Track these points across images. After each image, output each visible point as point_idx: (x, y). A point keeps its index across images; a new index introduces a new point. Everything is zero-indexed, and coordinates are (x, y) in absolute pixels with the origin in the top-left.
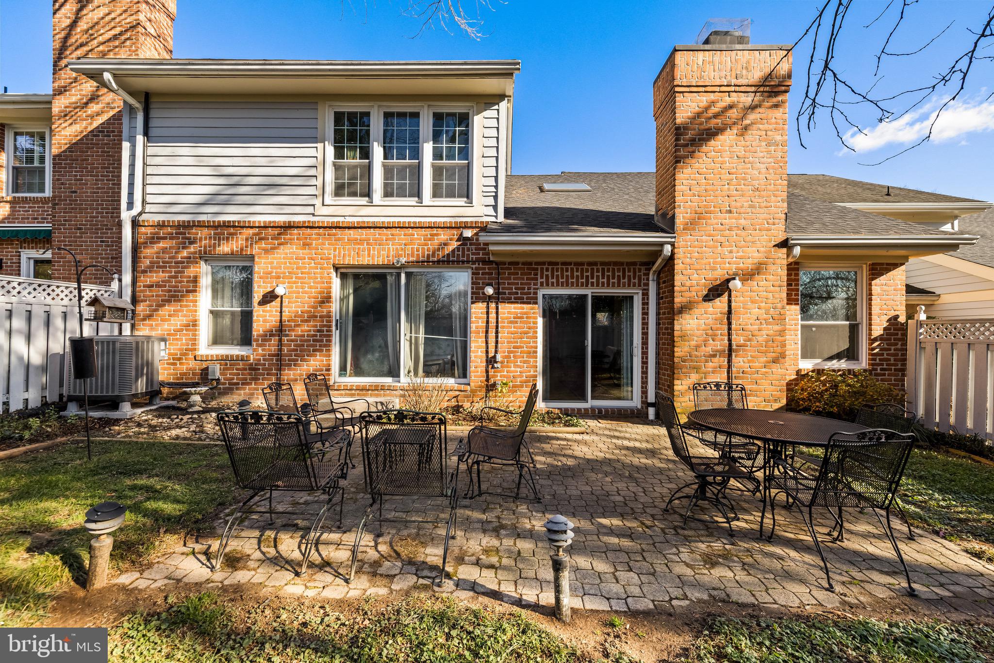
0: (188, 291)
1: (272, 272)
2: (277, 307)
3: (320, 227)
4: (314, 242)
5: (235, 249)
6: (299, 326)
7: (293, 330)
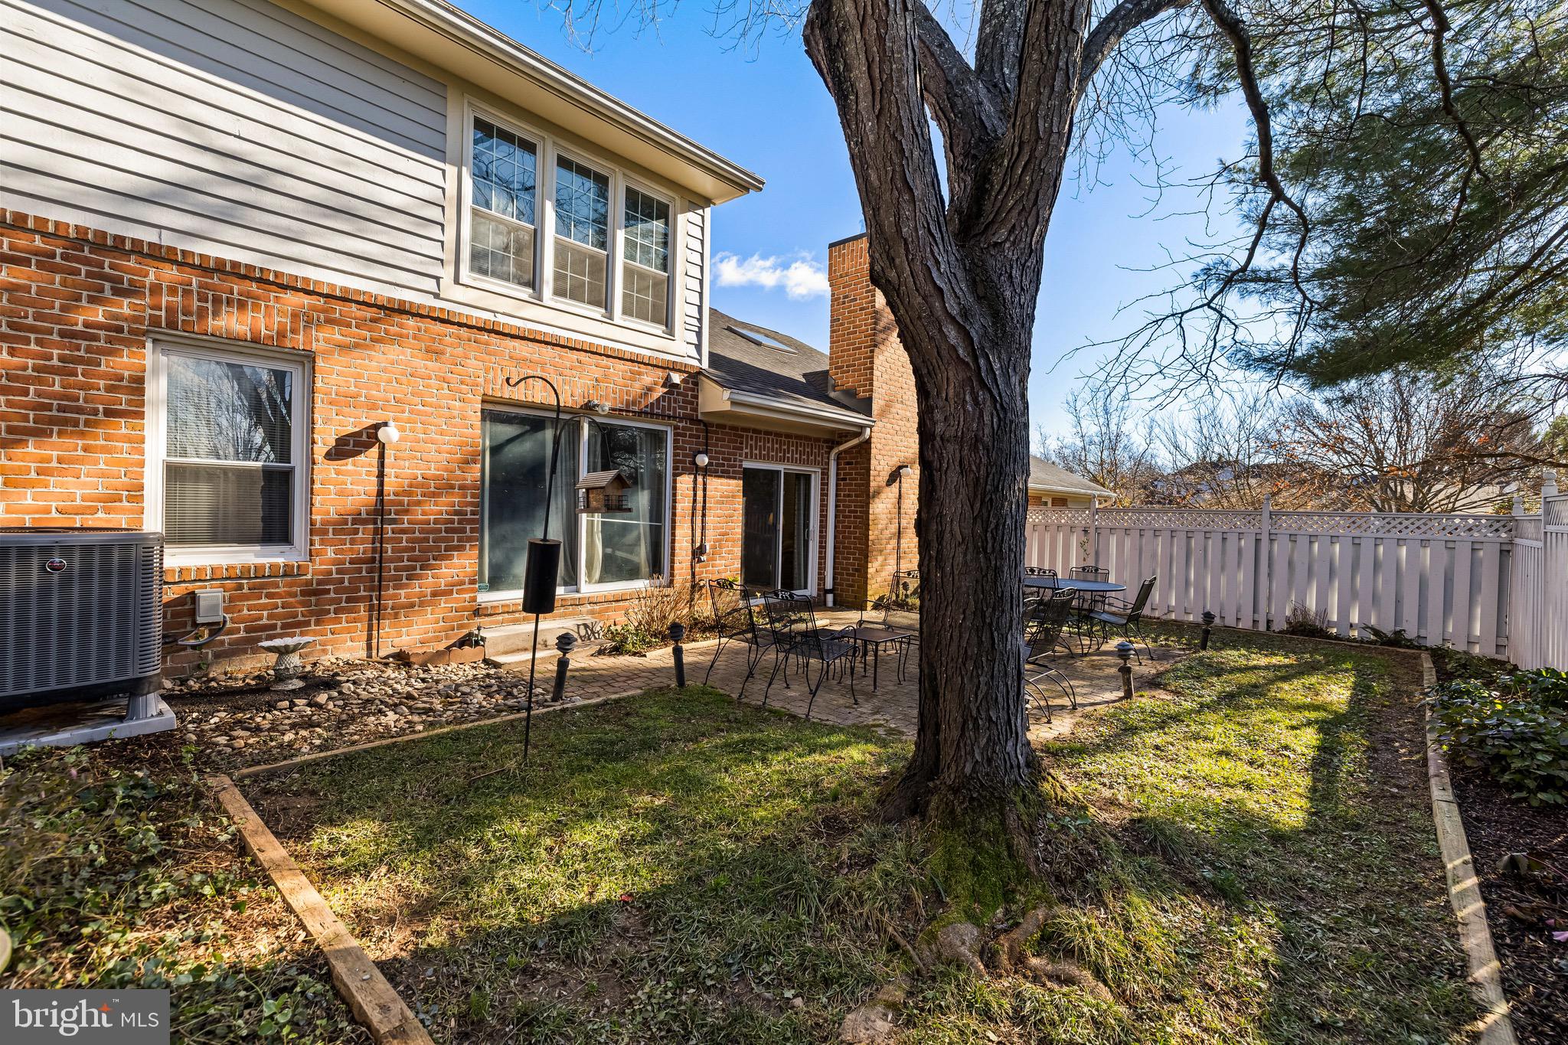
0: (108, 413)
1: (359, 395)
2: (370, 465)
3: (460, 325)
4: (449, 350)
5: (263, 332)
6: (419, 503)
7: (406, 512)
